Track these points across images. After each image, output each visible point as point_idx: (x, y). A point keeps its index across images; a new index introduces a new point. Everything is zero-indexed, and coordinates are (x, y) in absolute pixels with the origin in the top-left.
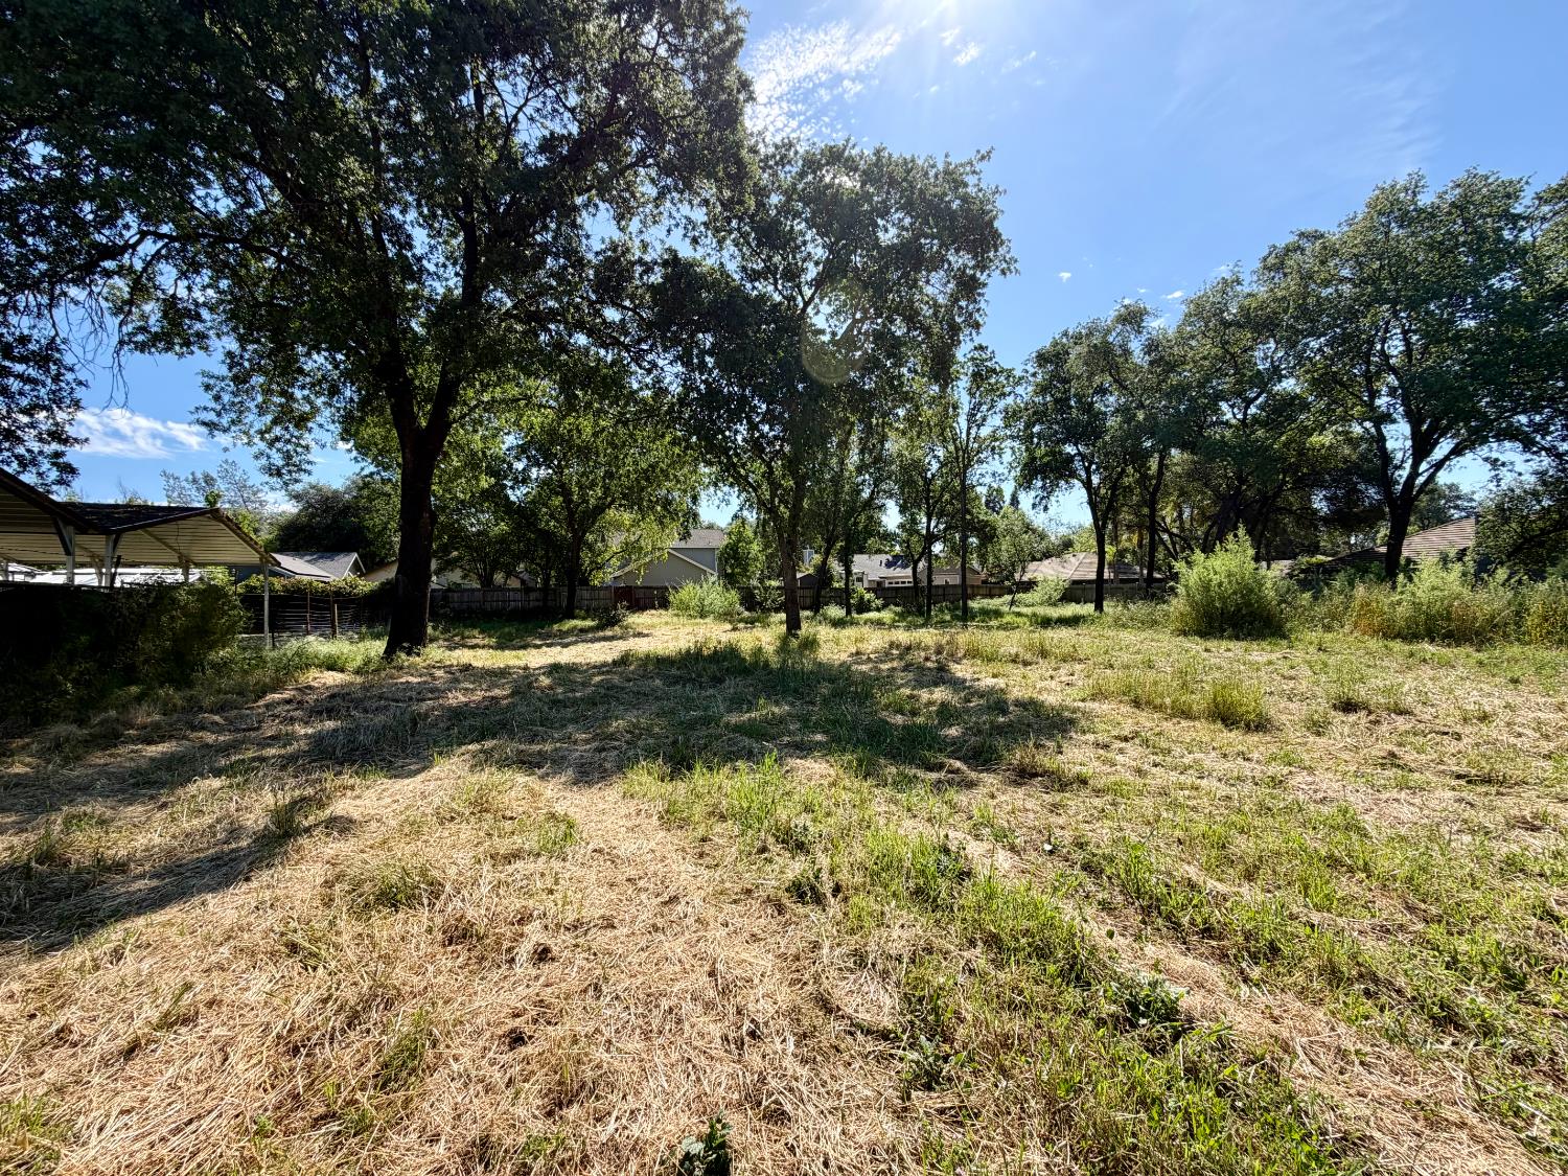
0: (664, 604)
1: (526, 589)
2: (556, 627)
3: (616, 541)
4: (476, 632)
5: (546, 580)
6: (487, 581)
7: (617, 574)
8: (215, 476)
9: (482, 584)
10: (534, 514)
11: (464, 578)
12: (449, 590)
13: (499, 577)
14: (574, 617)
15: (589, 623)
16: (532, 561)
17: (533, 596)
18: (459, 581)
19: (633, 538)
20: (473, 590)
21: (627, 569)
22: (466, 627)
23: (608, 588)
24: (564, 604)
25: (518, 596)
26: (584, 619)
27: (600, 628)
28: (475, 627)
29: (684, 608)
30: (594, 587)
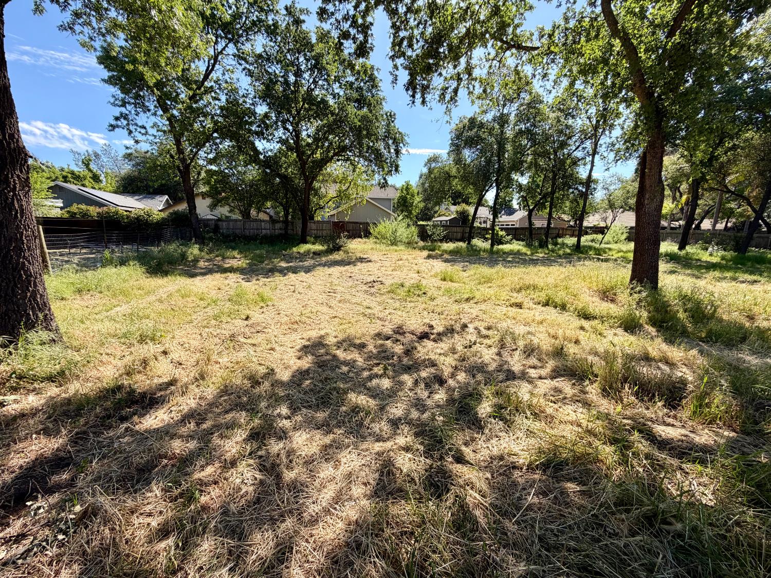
0: (367, 234)
1: (273, 221)
2: (295, 249)
3: (331, 191)
4: (235, 253)
5: (286, 215)
6: (246, 214)
7: (332, 213)
8: (100, 153)
9: (243, 216)
10: (276, 163)
11: (230, 211)
12: (219, 220)
13: (253, 212)
14: (306, 242)
15: (318, 247)
16: (276, 200)
17: (278, 226)
18: (228, 214)
19: (344, 188)
20: (236, 221)
21: (340, 209)
22: (228, 248)
23: (328, 222)
24: (300, 233)
25: (268, 226)
26: (314, 244)
27: (330, 251)
28: (234, 249)
29: (381, 238)
30: (318, 222)
